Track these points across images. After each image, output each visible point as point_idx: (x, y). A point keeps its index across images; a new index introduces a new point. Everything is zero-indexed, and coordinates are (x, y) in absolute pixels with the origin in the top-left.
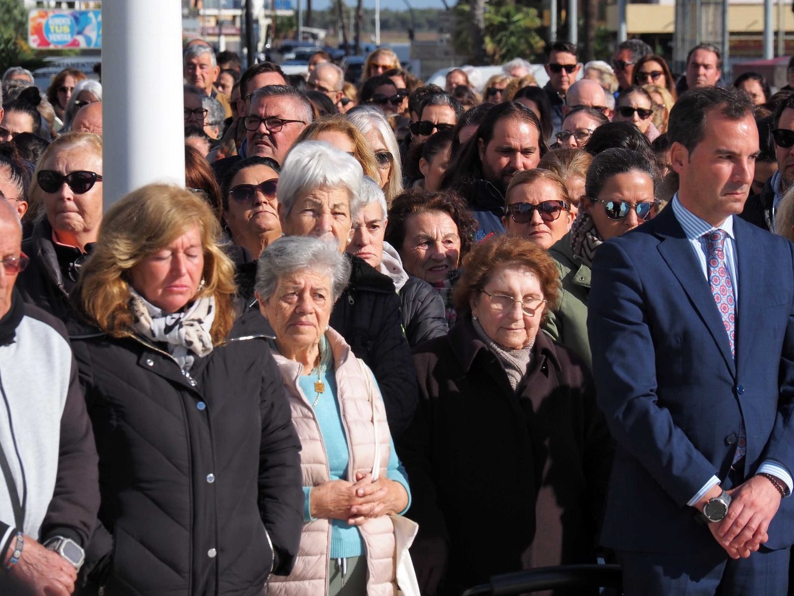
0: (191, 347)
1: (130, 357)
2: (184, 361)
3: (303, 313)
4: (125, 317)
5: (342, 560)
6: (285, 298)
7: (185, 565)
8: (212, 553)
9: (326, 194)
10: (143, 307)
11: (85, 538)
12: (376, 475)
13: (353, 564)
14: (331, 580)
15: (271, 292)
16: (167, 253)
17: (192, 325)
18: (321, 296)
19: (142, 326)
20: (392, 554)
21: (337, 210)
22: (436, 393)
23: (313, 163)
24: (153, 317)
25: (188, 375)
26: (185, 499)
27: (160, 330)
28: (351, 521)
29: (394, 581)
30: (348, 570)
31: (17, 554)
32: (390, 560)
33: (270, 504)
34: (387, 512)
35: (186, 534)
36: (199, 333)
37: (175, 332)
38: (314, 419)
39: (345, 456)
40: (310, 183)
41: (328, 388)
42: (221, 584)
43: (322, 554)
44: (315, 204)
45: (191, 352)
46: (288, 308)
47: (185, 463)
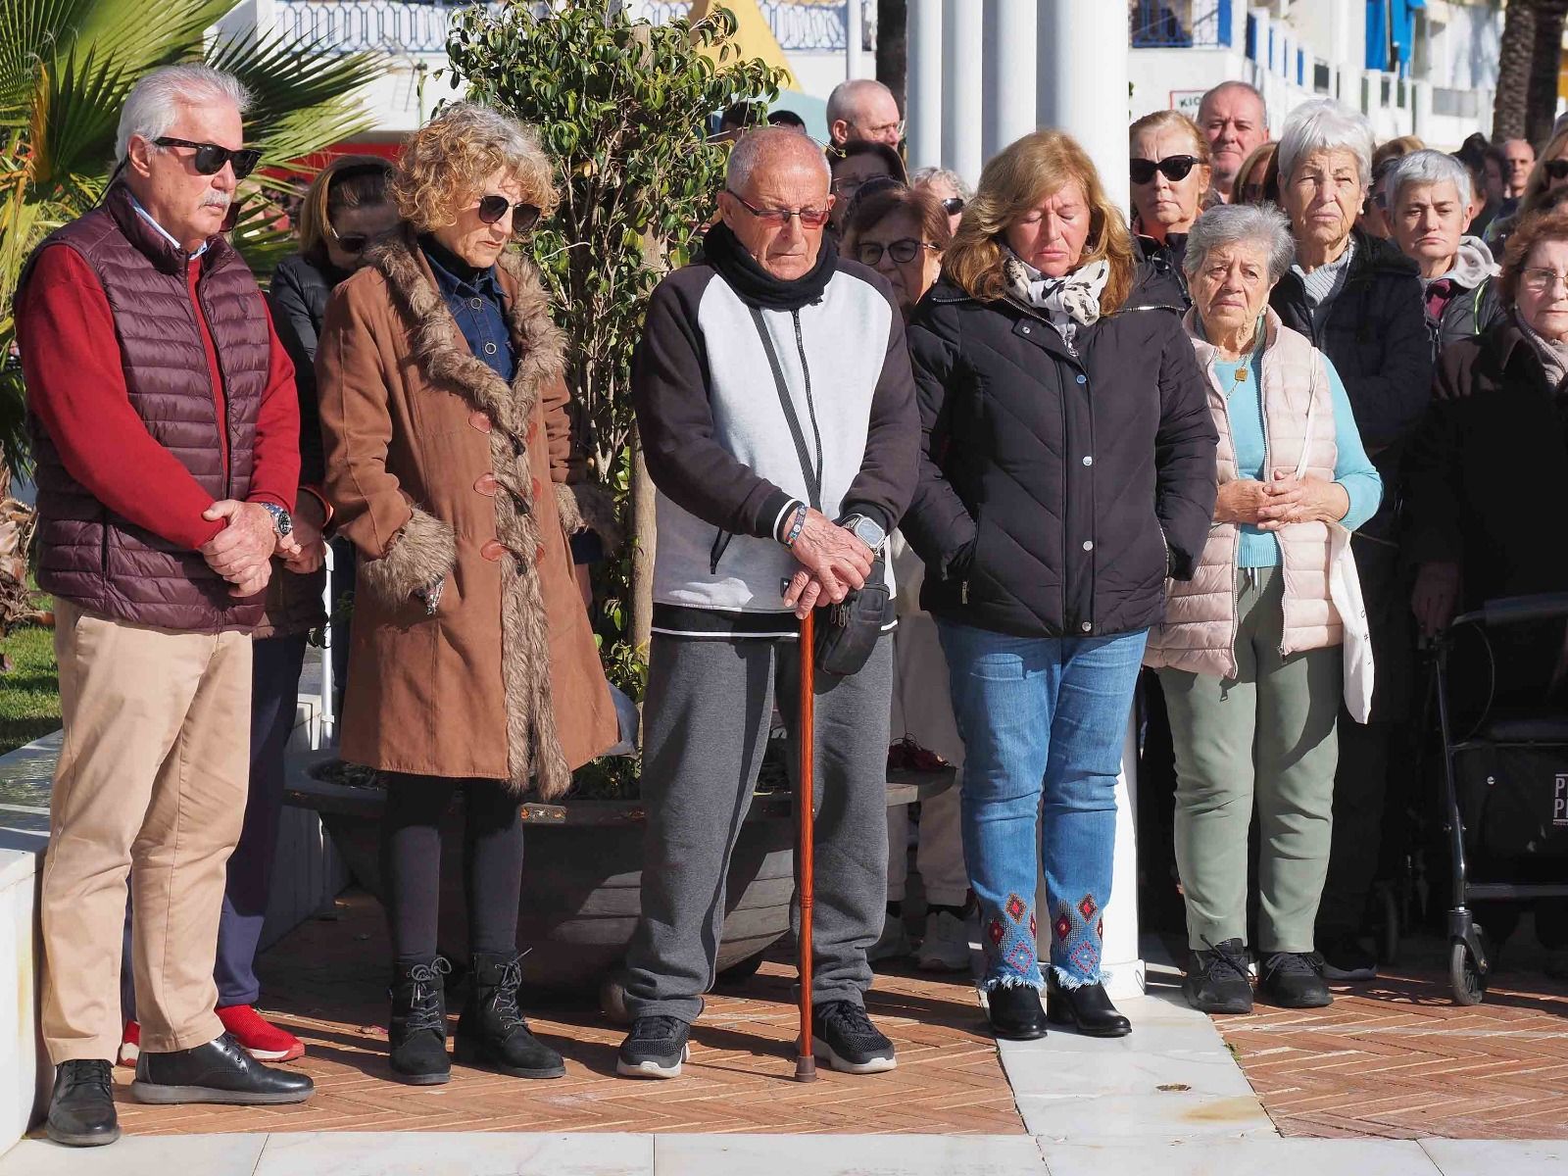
0: (1072, 314)
1: (1004, 323)
2: (1065, 329)
3: (1229, 291)
4: (995, 277)
5: (1252, 569)
6: (1211, 272)
7: (1057, 556)
8: (1088, 546)
9: (1326, 158)
10: (1020, 270)
11: (891, 518)
12: (1301, 473)
13: (1267, 576)
14: (1240, 596)
15: (1198, 266)
16: (1036, 215)
17: (1075, 289)
18: (1253, 274)
19: (1019, 289)
20: (1323, 566)
21: (1341, 176)
22: (1467, 389)
23: (1311, 125)
24: (1032, 280)
25: (1070, 345)
26: (1058, 483)
27: (1037, 294)
28: (1261, 526)
29: (1329, 598)
30: (1261, 581)
31: (797, 528)
32: (1322, 573)
33: (1170, 498)
34: (1317, 517)
35: (1057, 524)
36: (1082, 298)
37: (1053, 296)
38: (1224, 410)
39: (1260, 452)
40: (1308, 147)
41: (1251, 374)
42: (1098, 582)
43: (1226, 563)
44: (1314, 171)
45: (1072, 320)
46: (1213, 285)
47: (1059, 443)
